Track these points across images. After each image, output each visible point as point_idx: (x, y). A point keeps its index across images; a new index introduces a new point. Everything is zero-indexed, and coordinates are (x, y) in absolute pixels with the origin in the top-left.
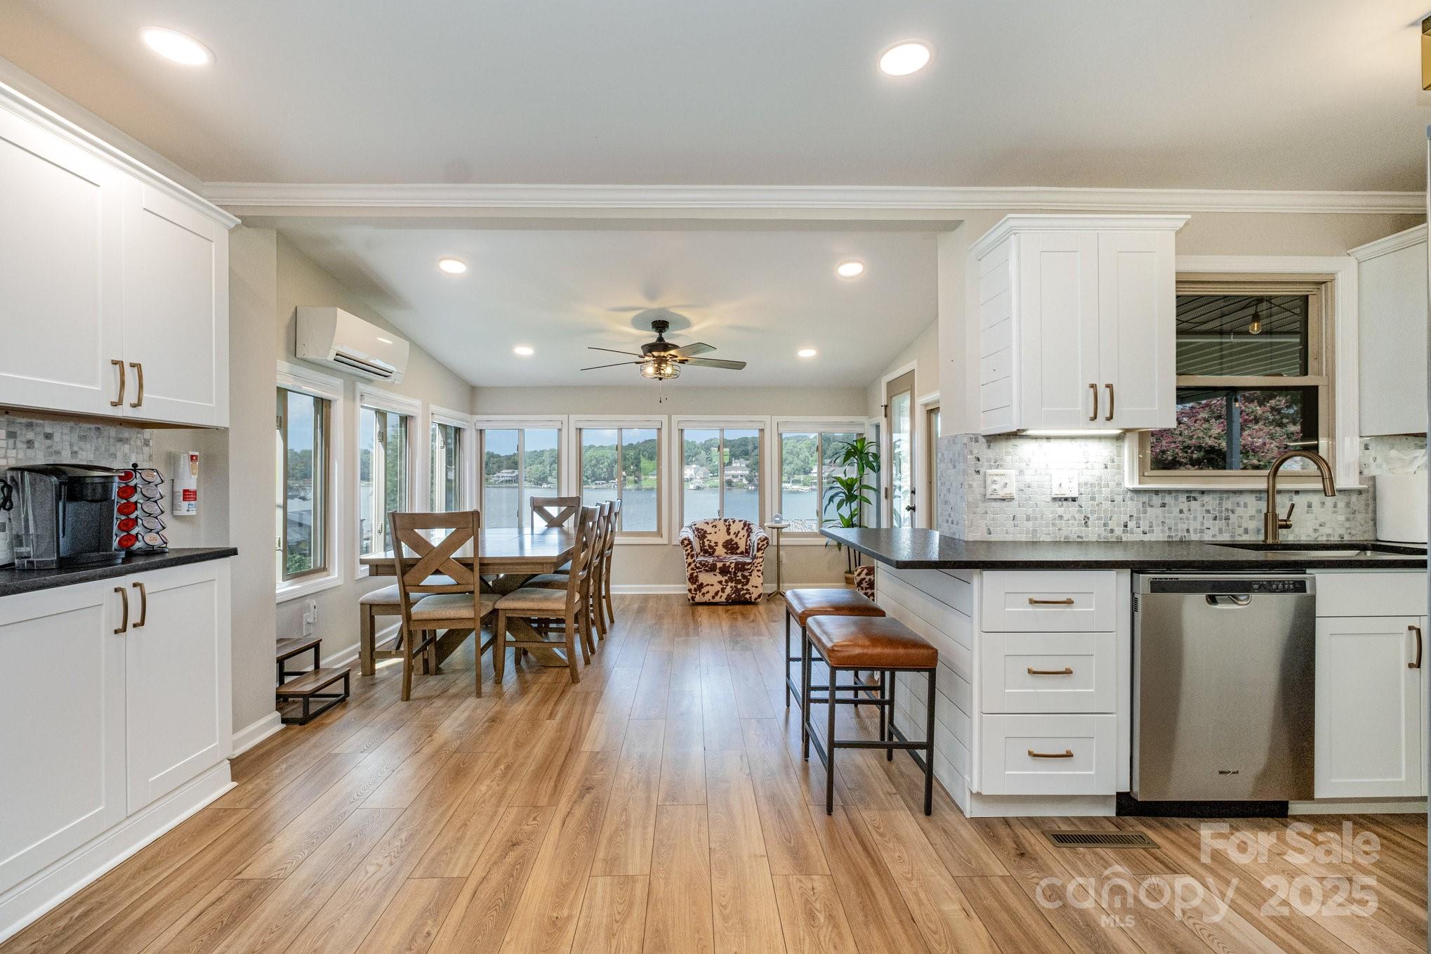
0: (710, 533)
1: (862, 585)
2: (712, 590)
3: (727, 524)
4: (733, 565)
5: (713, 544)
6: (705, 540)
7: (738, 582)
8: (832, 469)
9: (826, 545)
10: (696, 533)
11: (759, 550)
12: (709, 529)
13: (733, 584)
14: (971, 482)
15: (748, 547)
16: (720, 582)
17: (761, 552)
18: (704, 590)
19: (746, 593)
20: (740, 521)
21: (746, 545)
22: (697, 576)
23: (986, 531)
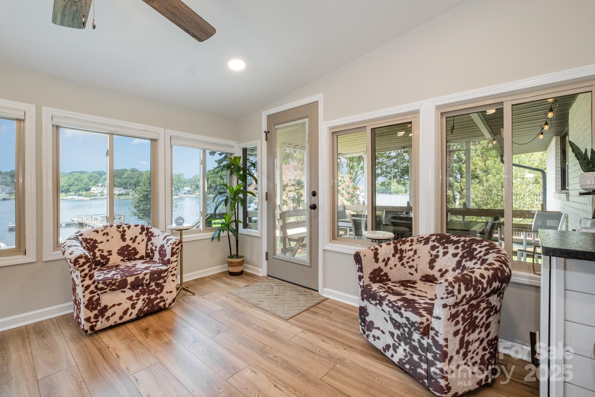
0: (102, 242)
2: (119, 311)
3: (121, 229)
4: (147, 277)
5: (105, 253)
6: (96, 251)
7: (152, 292)
10: (84, 244)
11: (173, 254)
12: (99, 238)
13: (146, 296)
15: (149, 251)
16: (130, 298)
17: (175, 256)
18: (108, 313)
19: (161, 302)
20: (136, 226)
21: (147, 249)
22: (99, 299)
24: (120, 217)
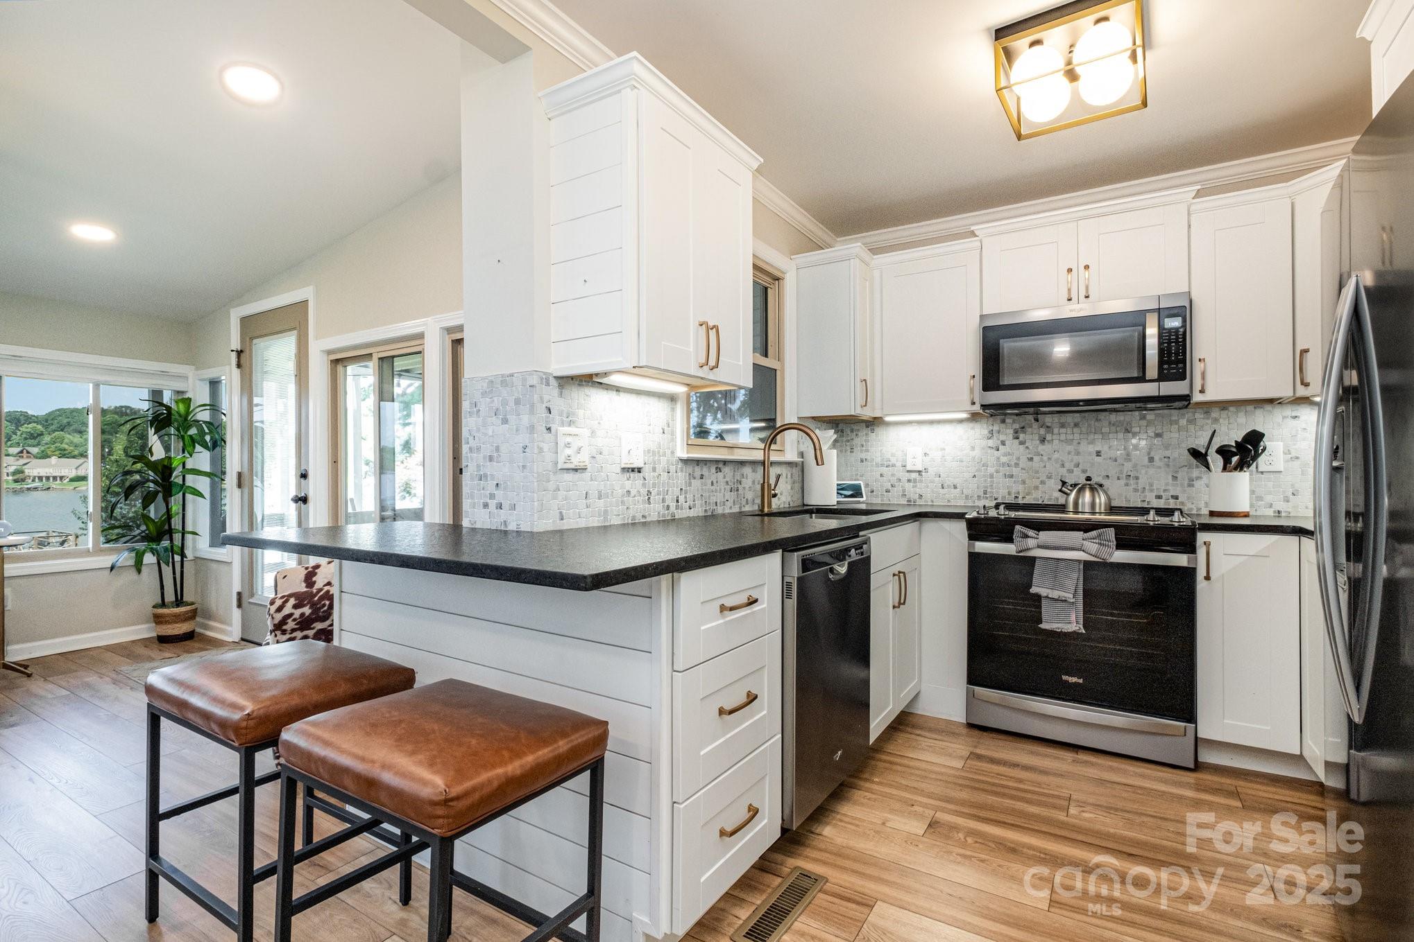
1: (284, 627)
8: (22, 461)
9: (112, 568)
14: (541, 445)
23: (558, 516)
24: (63, 538)
